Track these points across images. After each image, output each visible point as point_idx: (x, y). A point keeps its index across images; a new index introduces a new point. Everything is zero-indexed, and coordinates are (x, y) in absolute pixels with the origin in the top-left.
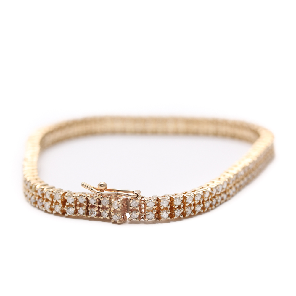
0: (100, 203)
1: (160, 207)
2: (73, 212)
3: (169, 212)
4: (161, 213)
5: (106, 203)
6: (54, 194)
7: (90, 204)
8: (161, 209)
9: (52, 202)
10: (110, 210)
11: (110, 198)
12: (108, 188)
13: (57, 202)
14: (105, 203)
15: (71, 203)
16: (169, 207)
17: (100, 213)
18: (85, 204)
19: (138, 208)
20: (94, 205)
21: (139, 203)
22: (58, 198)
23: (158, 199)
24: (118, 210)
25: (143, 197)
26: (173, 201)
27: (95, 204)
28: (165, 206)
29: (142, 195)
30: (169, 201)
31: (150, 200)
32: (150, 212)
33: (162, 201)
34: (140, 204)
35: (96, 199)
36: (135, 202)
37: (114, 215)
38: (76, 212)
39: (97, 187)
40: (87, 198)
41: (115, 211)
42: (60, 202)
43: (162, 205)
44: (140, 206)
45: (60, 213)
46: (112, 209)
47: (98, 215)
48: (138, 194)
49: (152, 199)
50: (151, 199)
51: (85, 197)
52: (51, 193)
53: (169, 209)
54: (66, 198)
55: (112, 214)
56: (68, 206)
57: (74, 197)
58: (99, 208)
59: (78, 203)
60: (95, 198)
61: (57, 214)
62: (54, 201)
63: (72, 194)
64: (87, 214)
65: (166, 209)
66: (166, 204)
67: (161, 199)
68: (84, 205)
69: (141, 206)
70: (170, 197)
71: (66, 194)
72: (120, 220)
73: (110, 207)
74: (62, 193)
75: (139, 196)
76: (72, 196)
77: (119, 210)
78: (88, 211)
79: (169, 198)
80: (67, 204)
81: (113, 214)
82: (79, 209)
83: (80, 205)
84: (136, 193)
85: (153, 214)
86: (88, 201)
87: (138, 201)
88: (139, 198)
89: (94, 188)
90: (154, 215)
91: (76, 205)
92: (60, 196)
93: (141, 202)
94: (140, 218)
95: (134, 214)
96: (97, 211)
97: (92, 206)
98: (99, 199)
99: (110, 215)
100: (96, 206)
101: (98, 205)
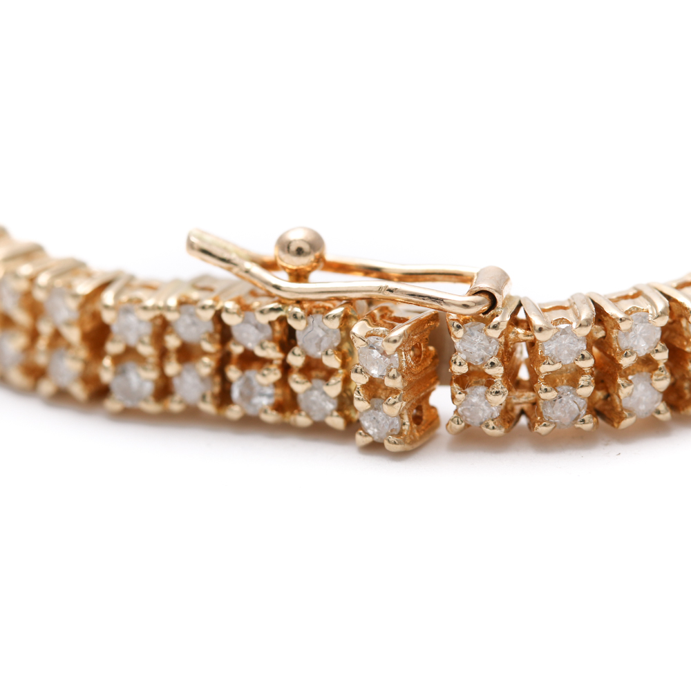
0: (288, 340)
1: (613, 359)
2: (149, 388)
3: (664, 383)
4: (623, 392)
5: (325, 344)
6: (39, 295)
7: (237, 350)
8: (619, 366)
9: (34, 335)
10: (347, 380)
11: (346, 318)
12: (330, 257)
13: (57, 335)
14: (319, 346)
15: (132, 340)
16: (662, 356)
17: (294, 395)
18: (207, 347)
19: (498, 371)
20: (259, 352)
21: (502, 340)
22: (64, 312)
23: (600, 316)
24: (389, 383)
25: (520, 305)
26: (684, 323)
27: (262, 346)
28: (642, 353)
29: (514, 290)
30: (664, 321)
31: (563, 326)
32: (564, 388)
33: (623, 326)
34: (506, 344)
35: (271, 323)
36: (478, 338)
37: (367, 410)
38: (164, 390)
39: (269, 251)
40: (217, 317)
41: (374, 389)
42: (73, 335)
43: (624, 343)
44: (507, 354)
45: (79, 391)
46: (354, 376)
47: (279, 407)
48: (497, 295)
49: (570, 315)
50: (562, 321)
51: (209, 314)
52: (23, 285)
53: (661, 365)
54: (108, 317)
55: (357, 404)
56: (118, 359)
57: (150, 315)
58: (286, 368)
59: (172, 342)
60: (264, 320)
61: (61, 397)
62: (45, 328)
63: (140, 294)
64: (224, 398)
65: (647, 362)
66: (647, 340)
67: (621, 316)
68: (205, 353)
69: (514, 350)
70: (668, 297)
71: (108, 297)
72: (400, 434)
73: (344, 365)
74: (84, 287)
75: (499, 304)
76: (136, 307)
77: (398, 383)
78: (226, 385)
79: (661, 304)
80: (113, 347)
81: (361, 405)
82: (179, 374)
83: (187, 353)
84: (484, 285)
85: (577, 395)
86: (224, 333)
87: (495, 334)
88: (503, 318)
89: (254, 260)
90: (583, 403)
91: (163, 354)
92: (73, 304)
93: (512, 336)
94: (508, 417)
95: (475, 400)
96: (275, 385)
97: (249, 360)
98: (282, 320)
99: (344, 403)
100: (270, 361)
101: (280, 355)
